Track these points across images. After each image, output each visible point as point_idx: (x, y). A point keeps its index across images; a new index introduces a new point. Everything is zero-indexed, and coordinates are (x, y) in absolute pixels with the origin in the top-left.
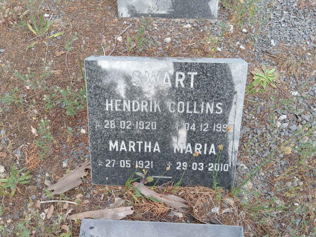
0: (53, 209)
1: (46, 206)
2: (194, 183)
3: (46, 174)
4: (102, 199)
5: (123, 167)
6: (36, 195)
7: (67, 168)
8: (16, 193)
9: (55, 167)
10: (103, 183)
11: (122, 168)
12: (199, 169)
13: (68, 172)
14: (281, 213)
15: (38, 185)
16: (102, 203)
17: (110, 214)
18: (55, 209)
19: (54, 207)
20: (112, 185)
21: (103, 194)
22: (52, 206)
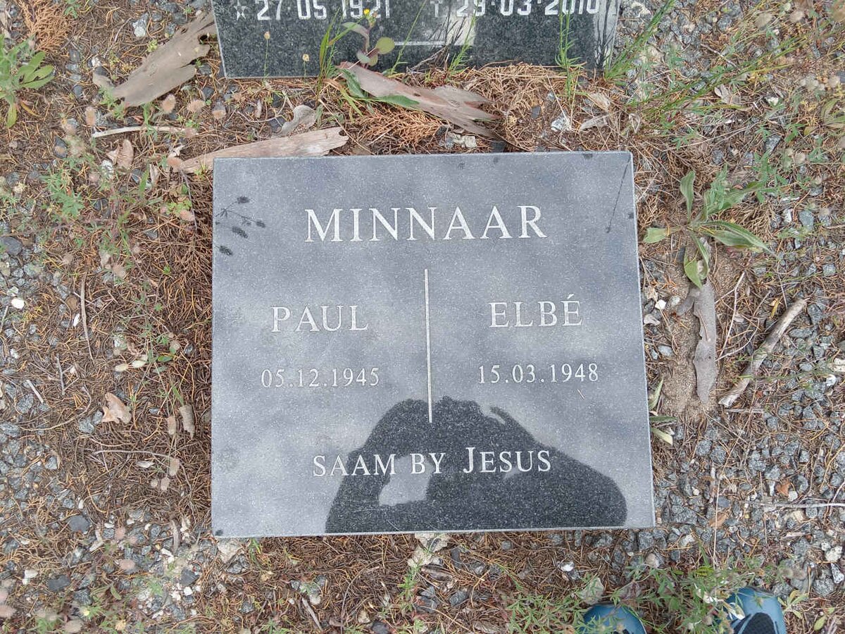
0: (132, 150)
1: (109, 144)
2: (506, 55)
3: (93, 62)
4: (258, 114)
5: (305, 18)
6: (76, 118)
7: (147, 39)
8: (20, 116)
9: (112, 40)
10: (253, 71)
11: (303, 22)
12: (519, 11)
13: (153, 49)
14: (730, 124)
15: (76, 91)
16: (261, 127)
17: (285, 150)
18: (135, 149)
19: (133, 144)
20: (281, 74)
21: (259, 103)
22: (127, 142)
